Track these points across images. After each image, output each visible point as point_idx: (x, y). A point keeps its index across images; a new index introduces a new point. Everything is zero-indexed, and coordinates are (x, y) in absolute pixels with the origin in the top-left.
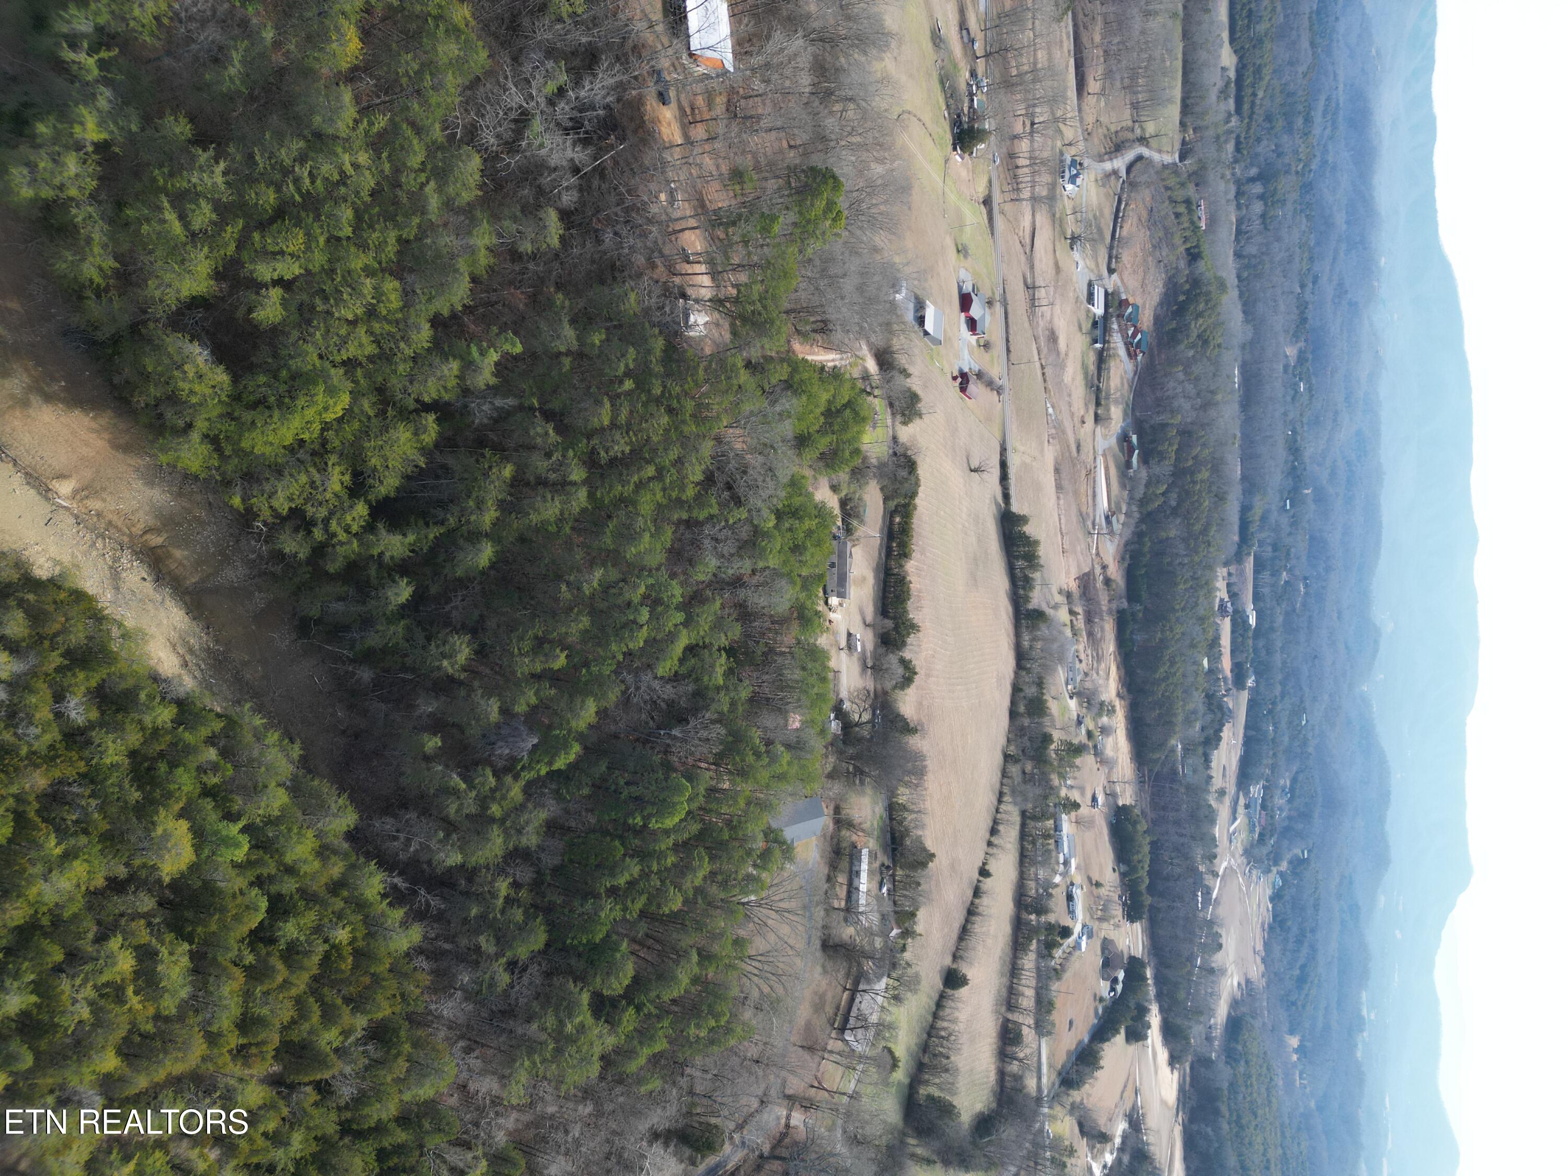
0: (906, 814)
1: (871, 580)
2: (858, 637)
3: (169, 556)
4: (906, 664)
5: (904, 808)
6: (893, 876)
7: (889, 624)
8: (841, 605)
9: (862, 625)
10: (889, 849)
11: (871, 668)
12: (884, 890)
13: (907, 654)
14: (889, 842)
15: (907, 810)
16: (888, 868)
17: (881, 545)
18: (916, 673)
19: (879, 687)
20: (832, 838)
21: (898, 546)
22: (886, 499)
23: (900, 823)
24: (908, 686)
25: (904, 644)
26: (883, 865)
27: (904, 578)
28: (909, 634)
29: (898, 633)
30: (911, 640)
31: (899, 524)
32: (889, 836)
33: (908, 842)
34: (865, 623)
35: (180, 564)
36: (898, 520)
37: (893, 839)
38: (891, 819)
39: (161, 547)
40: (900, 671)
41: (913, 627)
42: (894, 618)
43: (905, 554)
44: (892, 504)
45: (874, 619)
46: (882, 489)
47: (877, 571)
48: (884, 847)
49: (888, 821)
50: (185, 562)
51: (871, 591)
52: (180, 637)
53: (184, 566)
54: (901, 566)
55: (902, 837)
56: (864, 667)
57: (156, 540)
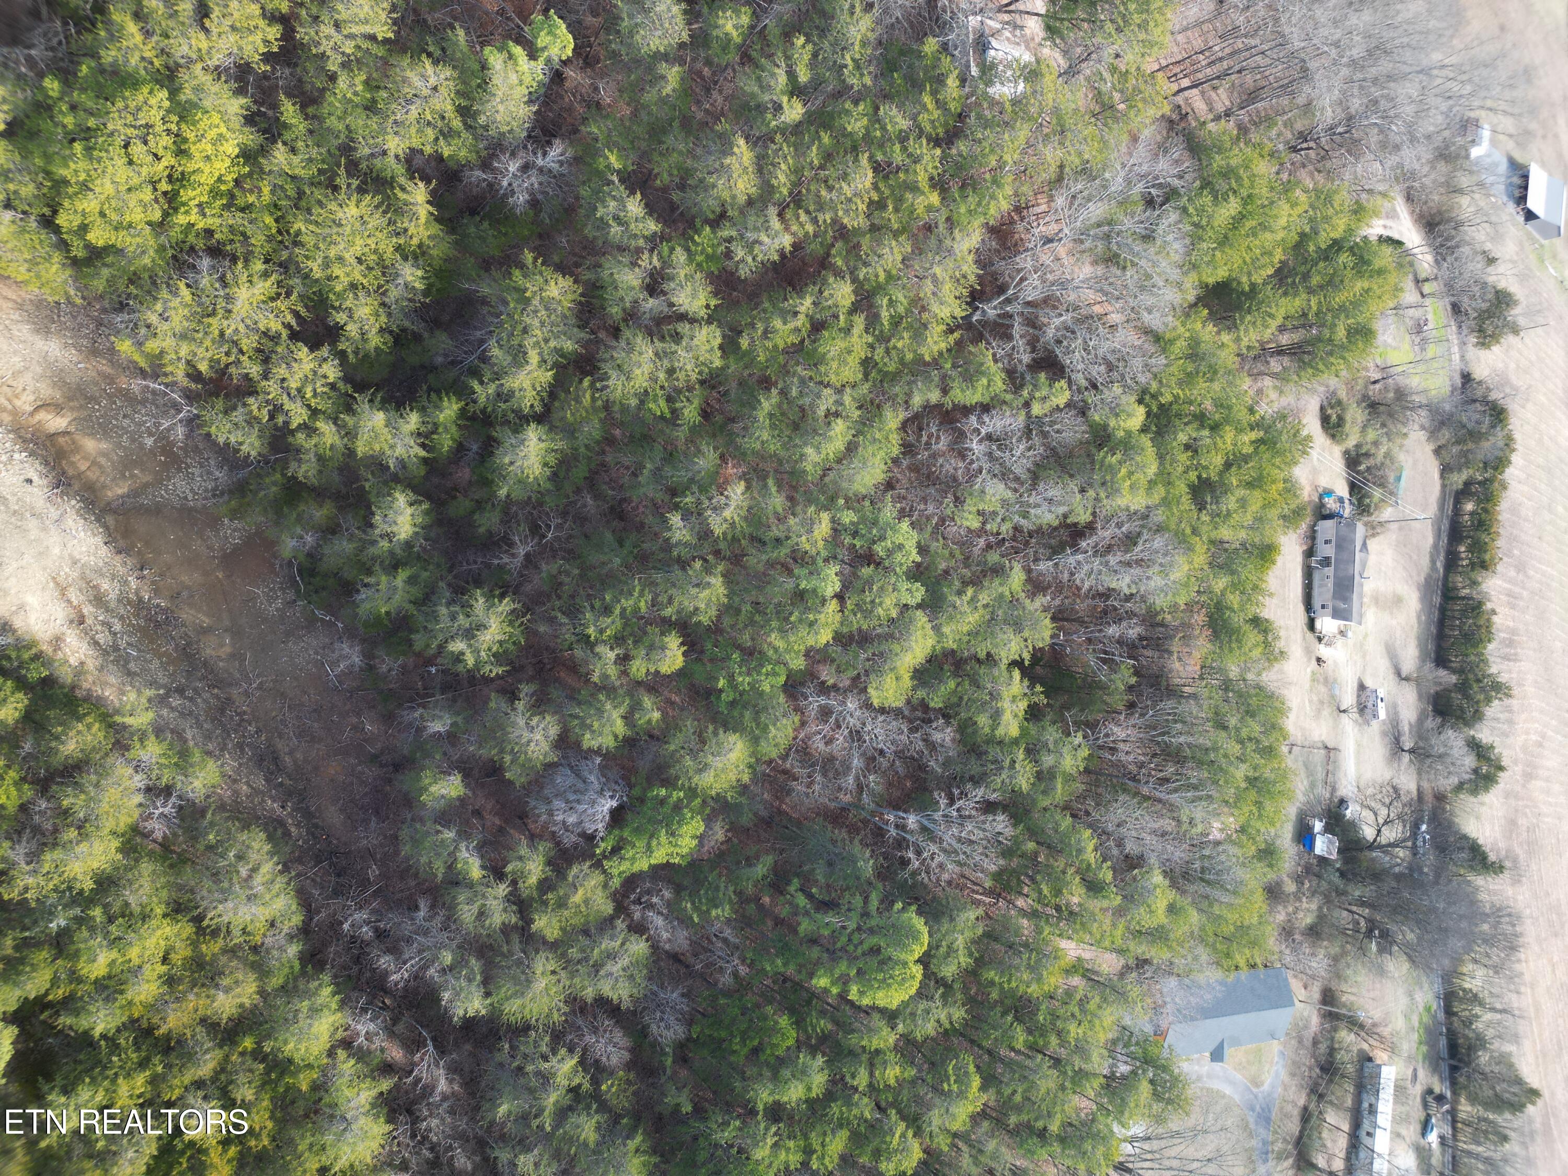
0: (1477, 1010)
1: (1413, 602)
2: (1381, 693)
3: (77, 449)
4: (1479, 750)
5: (1475, 999)
6: (1453, 1113)
7: (1449, 678)
8: (1342, 633)
9: (1392, 677)
10: (1445, 1067)
11: (1411, 751)
12: (1433, 1138)
13: (1484, 734)
14: (1445, 1053)
15: (1482, 1004)
16: (1440, 1099)
17: (1435, 546)
18: (1501, 768)
19: (1425, 785)
20: (1315, 1043)
21: (1470, 550)
22: (1446, 470)
23: (1468, 1023)
24: (1487, 789)
25: (1478, 716)
26: (1430, 1091)
27: (1480, 604)
28: (1488, 700)
29: (1467, 697)
30: (1493, 710)
31: (1472, 514)
32: (1443, 1042)
33: (1483, 1058)
34: (1398, 673)
35: (94, 463)
36: (1469, 507)
37: (1453, 1048)
38: (1449, 1012)
39: (65, 433)
40: (1470, 761)
41: (1498, 689)
42: (1460, 671)
43: (1482, 564)
44: (1458, 479)
45: (1419, 669)
46: (1437, 451)
47: (1426, 588)
48: (1434, 1061)
49: (1441, 1016)
50: (102, 461)
51: (1414, 621)
52: (83, 577)
53: (101, 467)
54: (1474, 583)
55: (1472, 1049)
56: (1396, 748)
57: (56, 423)
